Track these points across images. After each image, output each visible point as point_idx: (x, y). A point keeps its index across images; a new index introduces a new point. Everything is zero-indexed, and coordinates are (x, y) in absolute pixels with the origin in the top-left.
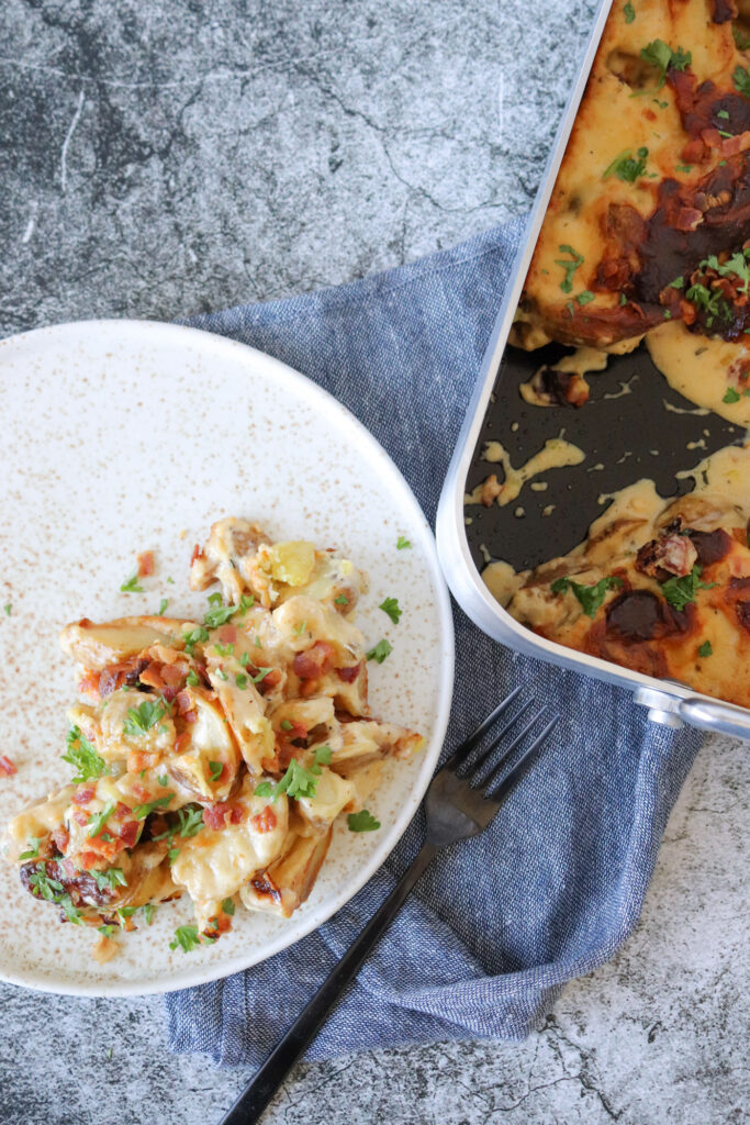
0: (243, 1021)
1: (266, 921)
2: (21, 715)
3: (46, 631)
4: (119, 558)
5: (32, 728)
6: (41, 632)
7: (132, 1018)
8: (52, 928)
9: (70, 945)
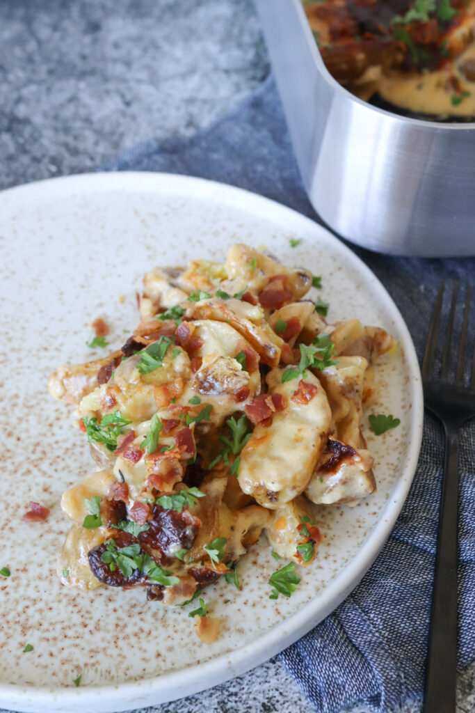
0: (381, 643)
1: (349, 536)
2: (35, 471)
3: (33, 402)
4: (76, 333)
5: (50, 477)
6: (30, 404)
7: (266, 708)
8: (142, 635)
9: (169, 643)
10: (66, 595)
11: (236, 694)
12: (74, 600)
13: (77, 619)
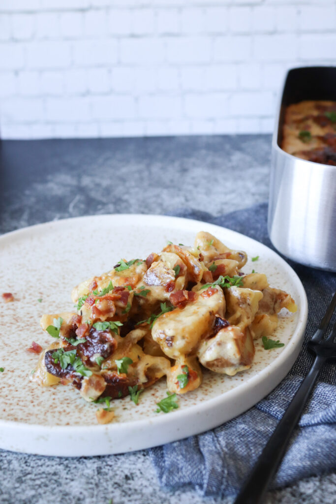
6: (59, 306)
7: (127, 478)
8: (63, 413)
9: (78, 420)
10: (29, 387)
11: (111, 466)
12: (33, 390)
13: (30, 398)
